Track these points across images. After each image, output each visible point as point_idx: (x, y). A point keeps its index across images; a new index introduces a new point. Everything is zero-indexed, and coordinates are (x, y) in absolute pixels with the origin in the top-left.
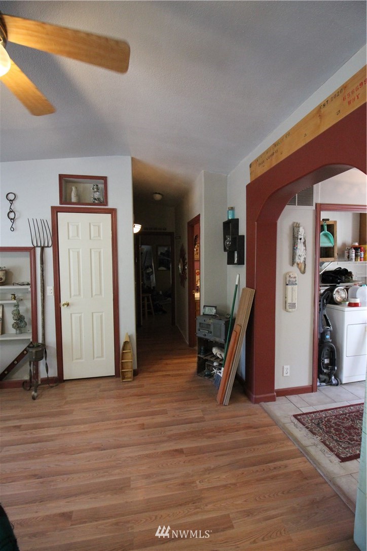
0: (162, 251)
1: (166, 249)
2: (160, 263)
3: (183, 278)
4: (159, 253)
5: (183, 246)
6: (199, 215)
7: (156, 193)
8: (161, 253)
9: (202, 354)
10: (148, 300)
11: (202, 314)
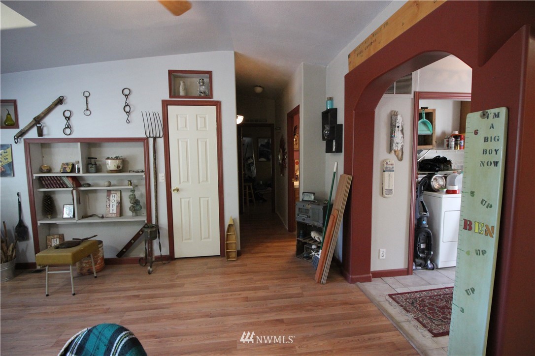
0: (262, 143)
1: (266, 141)
2: (261, 154)
3: (282, 167)
4: (259, 145)
5: (282, 137)
6: (299, 106)
7: (257, 86)
8: (262, 145)
9: (301, 237)
10: (250, 189)
11: (301, 200)
